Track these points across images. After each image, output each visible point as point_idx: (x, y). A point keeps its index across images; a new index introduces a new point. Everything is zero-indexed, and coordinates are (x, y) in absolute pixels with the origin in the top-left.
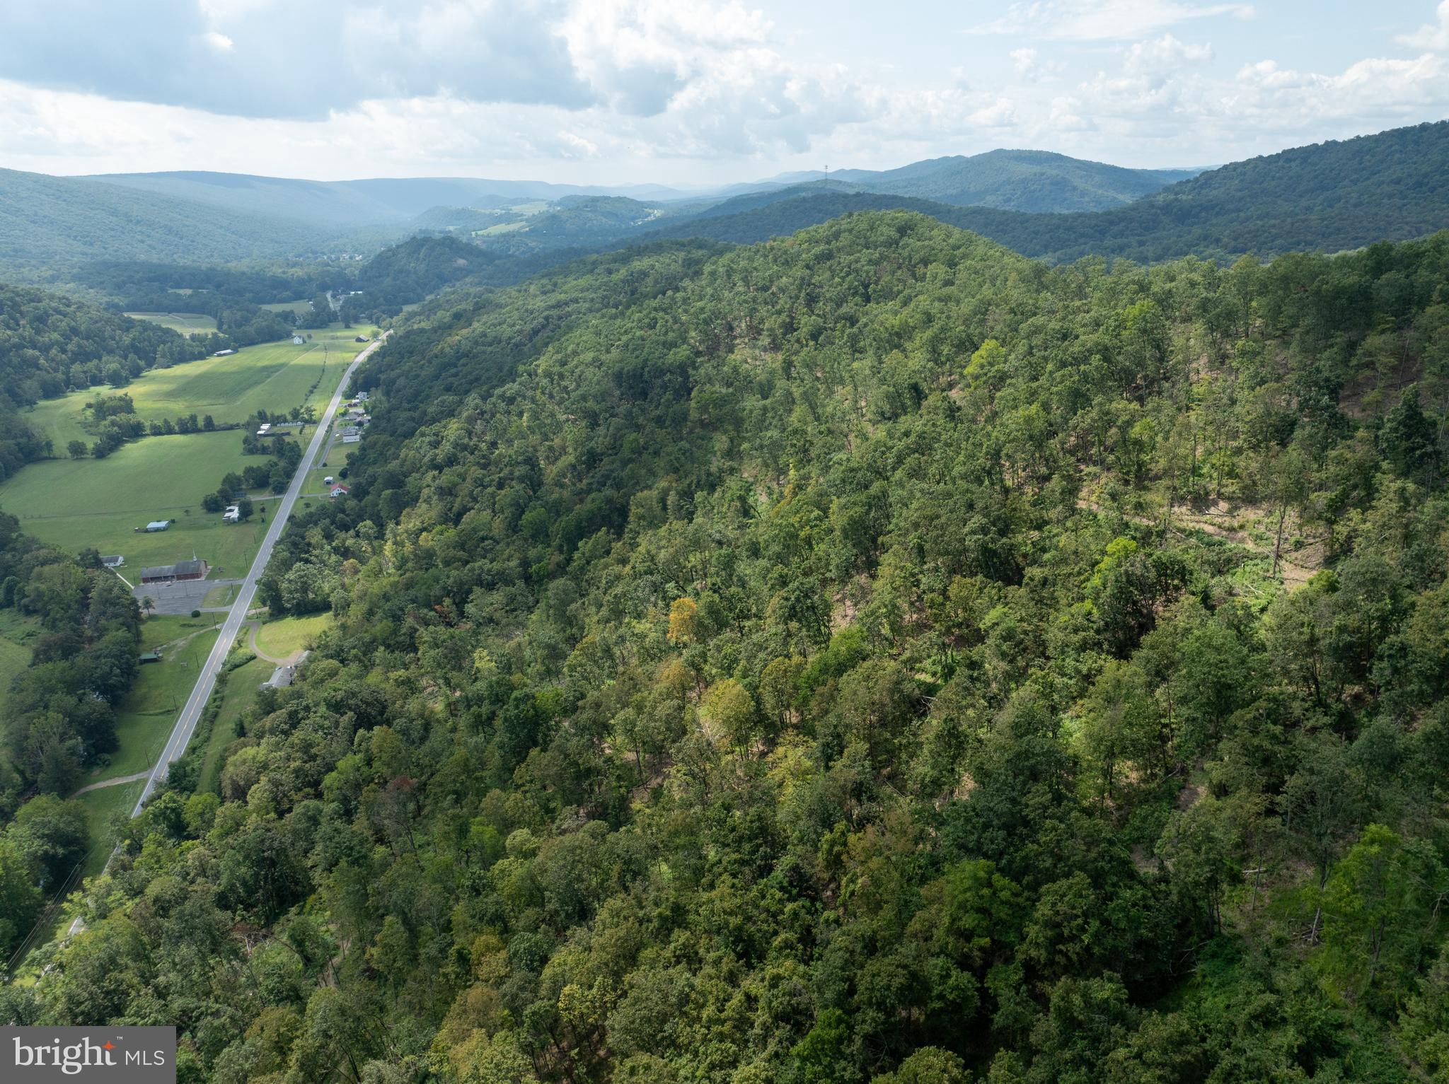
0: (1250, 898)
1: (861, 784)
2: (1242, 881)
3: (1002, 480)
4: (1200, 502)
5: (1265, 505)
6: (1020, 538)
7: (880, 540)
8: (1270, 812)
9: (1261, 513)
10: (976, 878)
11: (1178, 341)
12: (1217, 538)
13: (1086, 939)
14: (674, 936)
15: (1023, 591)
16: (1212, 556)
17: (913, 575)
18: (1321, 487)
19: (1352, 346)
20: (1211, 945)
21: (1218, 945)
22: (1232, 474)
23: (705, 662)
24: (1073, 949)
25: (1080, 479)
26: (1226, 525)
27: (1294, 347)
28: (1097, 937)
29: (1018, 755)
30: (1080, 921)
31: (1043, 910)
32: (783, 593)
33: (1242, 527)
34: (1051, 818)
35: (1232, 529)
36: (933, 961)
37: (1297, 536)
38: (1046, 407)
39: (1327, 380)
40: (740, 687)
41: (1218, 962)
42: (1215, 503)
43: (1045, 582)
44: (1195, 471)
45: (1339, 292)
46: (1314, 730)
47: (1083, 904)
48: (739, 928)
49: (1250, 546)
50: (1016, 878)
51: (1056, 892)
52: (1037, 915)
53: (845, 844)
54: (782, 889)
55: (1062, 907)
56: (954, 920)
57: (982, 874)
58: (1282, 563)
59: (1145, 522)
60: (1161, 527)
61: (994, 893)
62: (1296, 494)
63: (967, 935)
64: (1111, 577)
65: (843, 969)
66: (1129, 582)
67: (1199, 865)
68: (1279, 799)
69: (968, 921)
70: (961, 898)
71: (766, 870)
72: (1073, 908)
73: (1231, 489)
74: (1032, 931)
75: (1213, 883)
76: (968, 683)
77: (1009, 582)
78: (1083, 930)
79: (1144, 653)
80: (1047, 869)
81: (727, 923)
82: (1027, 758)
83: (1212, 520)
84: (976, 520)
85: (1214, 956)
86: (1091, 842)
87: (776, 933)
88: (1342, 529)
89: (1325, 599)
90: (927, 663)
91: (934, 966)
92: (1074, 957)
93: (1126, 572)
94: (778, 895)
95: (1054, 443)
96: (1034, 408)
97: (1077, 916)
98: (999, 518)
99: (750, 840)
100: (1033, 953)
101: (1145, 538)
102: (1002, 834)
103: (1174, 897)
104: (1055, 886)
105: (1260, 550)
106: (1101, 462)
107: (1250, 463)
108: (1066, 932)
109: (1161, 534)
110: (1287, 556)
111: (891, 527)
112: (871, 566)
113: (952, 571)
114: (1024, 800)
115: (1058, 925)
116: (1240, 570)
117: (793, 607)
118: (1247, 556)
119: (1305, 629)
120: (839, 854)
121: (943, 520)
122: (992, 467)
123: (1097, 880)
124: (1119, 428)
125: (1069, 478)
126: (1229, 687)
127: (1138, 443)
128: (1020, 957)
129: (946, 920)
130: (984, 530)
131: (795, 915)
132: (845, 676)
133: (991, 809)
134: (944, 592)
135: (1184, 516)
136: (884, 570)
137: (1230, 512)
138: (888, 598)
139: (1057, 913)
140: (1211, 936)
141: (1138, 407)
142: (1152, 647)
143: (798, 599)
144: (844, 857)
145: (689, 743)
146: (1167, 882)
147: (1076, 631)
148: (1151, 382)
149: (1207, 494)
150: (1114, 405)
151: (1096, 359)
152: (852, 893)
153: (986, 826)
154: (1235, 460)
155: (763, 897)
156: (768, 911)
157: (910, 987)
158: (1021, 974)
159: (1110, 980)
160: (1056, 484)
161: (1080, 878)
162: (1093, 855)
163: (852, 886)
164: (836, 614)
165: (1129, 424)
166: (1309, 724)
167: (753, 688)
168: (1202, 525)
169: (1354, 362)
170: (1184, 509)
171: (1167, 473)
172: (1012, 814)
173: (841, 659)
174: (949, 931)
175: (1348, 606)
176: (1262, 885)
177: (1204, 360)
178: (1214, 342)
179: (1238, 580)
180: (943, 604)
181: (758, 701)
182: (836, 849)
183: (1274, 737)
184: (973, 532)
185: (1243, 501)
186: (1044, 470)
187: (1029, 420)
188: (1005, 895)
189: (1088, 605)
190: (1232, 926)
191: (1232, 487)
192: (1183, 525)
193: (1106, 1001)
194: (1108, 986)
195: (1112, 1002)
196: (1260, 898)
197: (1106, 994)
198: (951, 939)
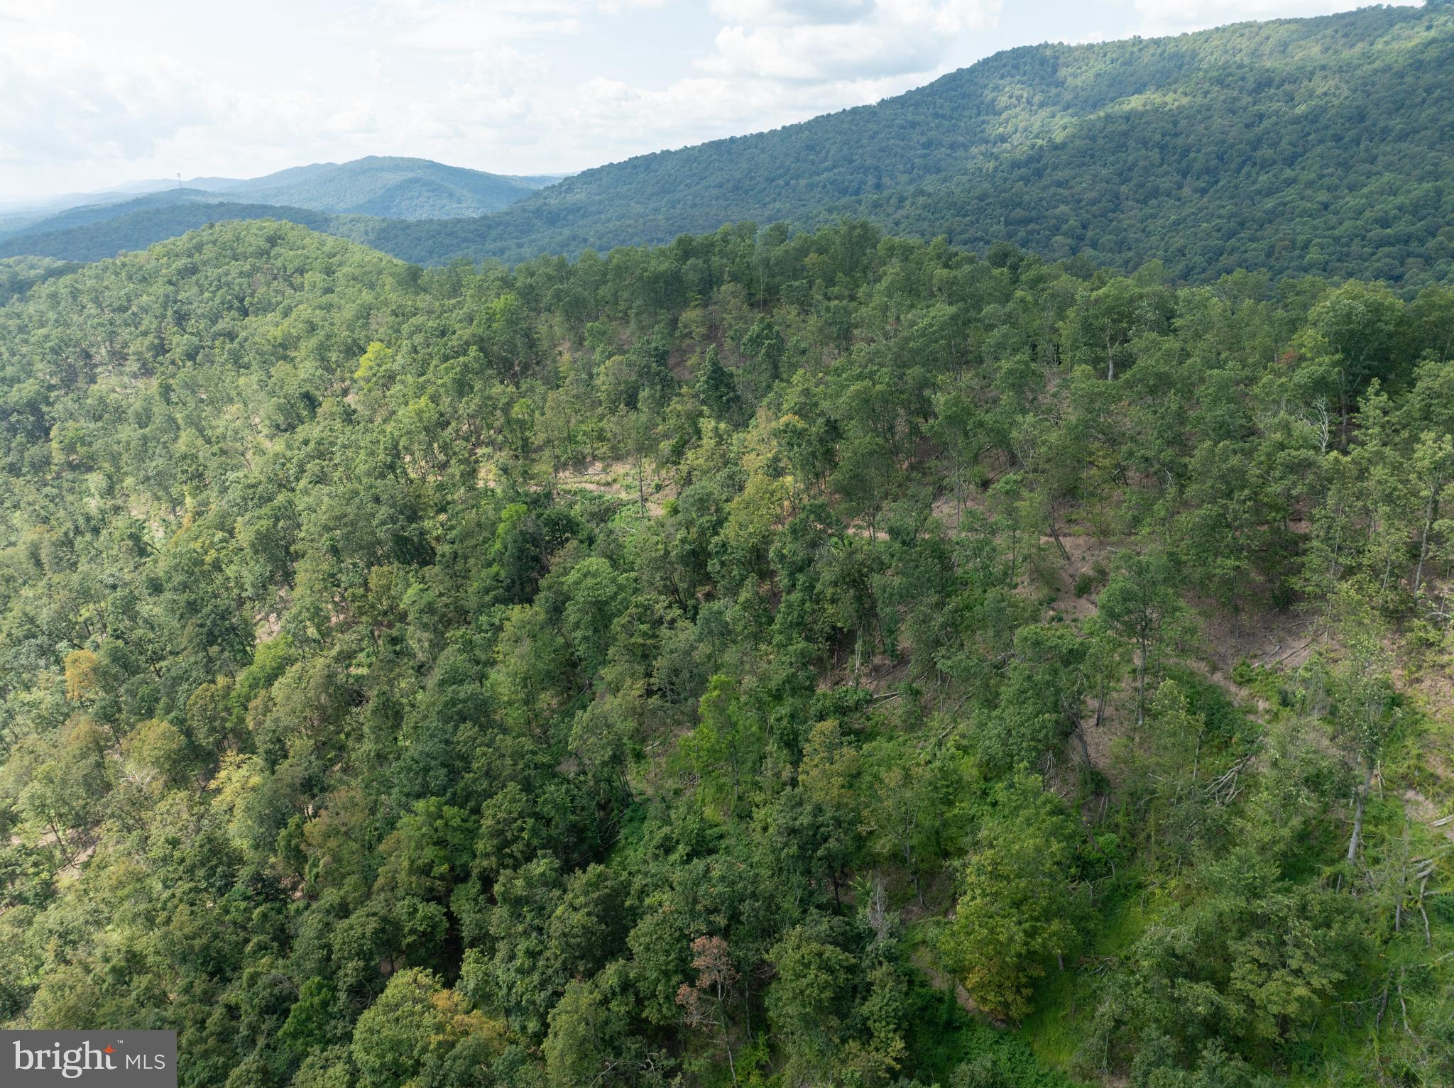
0: (652, 768)
1: (310, 778)
2: (645, 757)
3: (406, 473)
4: (579, 463)
5: (630, 459)
6: (427, 524)
7: (292, 549)
8: (649, 693)
9: (628, 467)
10: (429, 814)
11: (542, 328)
12: (596, 494)
13: (526, 836)
15: (437, 569)
16: (594, 509)
17: (333, 576)
18: (666, 436)
19: (674, 322)
20: (628, 813)
21: (633, 811)
22: (601, 437)
23: (120, 710)
24: (516, 848)
25: (477, 462)
26: (603, 481)
27: (633, 325)
28: (534, 832)
29: (446, 704)
30: (519, 822)
31: (487, 822)
32: (196, 620)
33: (615, 481)
34: (480, 746)
35: (608, 484)
36: (399, 904)
37: (657, 481)
38: (435, 399)
39: (656, 349)
40: (165, 724)
41: (635, 824)
42: (591, 464)
43: (455, 556)
44: (571, 438)
45: (657, 277)
46: (673, 621)
47: (518, 807)
48: (206, 948)
49: (624, 496)
50: (462, 805)
51: (495, 805)
52: (483, 830)
53: (302, 834)
54: (246, 898)
55: (501, 815)
56: (412, 862)
57: (433, 810)
58: (648, 504)
59: (534, 488)
60: (549, 491)
61: (447, 824)
62: (646, 447)
63: (426, 871)
64: (510, 539)
65: (319, 938)
66: (525, 541)
67: (602, 748)
68: (652, 680)
69: (426, 857)
70: (417, 836)
71: (229, 885)
72: (511, 812)
73: (602, 450)
74: (480, 846)
75: (617, 759)
76: (392, 656)
77: (424, 563)
78: (523, 829)
79: (542, 595)
80: (485, 790)
81: (191, 947)
82: (454, 705)
83: (590, 481)
84: (384, 512)
85: (631, 820)
86: (517, 757)
87: (247, 941)
88: (684, 468)
89: (671, 520)
90: (362, 656)
91: (401, 908)
92: (519, 855)
93: (521, 532)
94: (243, 905)
95: (448, 433)
96: (423, 401)
97: (515, 820)
98: (405, 505)
99: (203, 865)
100: (485, 863)
101: (535, 502)
102: (444, 771)
103: (592, 783)
104: (494, 801)
105: (630, 497)
106: (491, 443)
108: (509, 835)
109: (548, 496)
110: (651, 498)
111: (302, 535)
112: (288, 578)
113: (370, 565)
115: (501, 832)
116: (617, 516)
117: (210, 633)
118: (623, 504)
119: (660, 546)
120: (297, 846)
121: (352, 517)
122: (392, 462)
123: (527, 787)
124: (502, 410)
125: (465, 461)
126: (607, 603)
127: (523, 424)
128: (475, 872)
129: (406, 864)
130: (393, 520)
131: (265, 916)
132: (276, 684)
133: (428, 755)
134: (365, 584)
135: (568, 480)
136: (300, 578)
137: (604, 470)
138: (308, 600)
139: (499, 822)
140: (627, 806)
141: (514, 389)
142: (549, 588)
143: (214, 622)
144: (303, 847)
145: (119, 794)
146: (585, 773)
147: (487, 591)
148: (525, 367)
149: (584, 458)
150: (494, 390)
151: (473, 351)
152: (317, 876)
153: (427, 770)
154: (601, 425)
155: (227, 912)
156: (235, 923)
157: (383, 930)
158: (478, 886)
159: (544, 857)
160: (455, 469)
161: (512, 787)
162: (520, 766)
163: (315, 870)
164: (261, 632)
165: (509, 405)
166: (668, 618)
167: (180, 722)
168: (584, 485)
169: (677, 334)
170: (567, 473)
171: (549, 442)
172: (447, 753)
173: (268, 670)
174: (411, 872)
175: (689, 525)
176: (659, 755)
177: (567, 345)
178: (573, 328)
179: (617, 524)
180: (364, 596)
181: (189, 733)
182: (293, 842)
183: (644, 634)
184: (383, 523)
185: (613, 459)
186: (442, 457)
187: (419, 413)
188: (456, 822)
189: (495, 568)
190: (642, 793)
191: (604, 449)
192: (567, 487)
193: (543, 874)
194: (543, 862)
195: (548, 873)
196: (659, 765)
197: (541, 870)
198: (414, 878)
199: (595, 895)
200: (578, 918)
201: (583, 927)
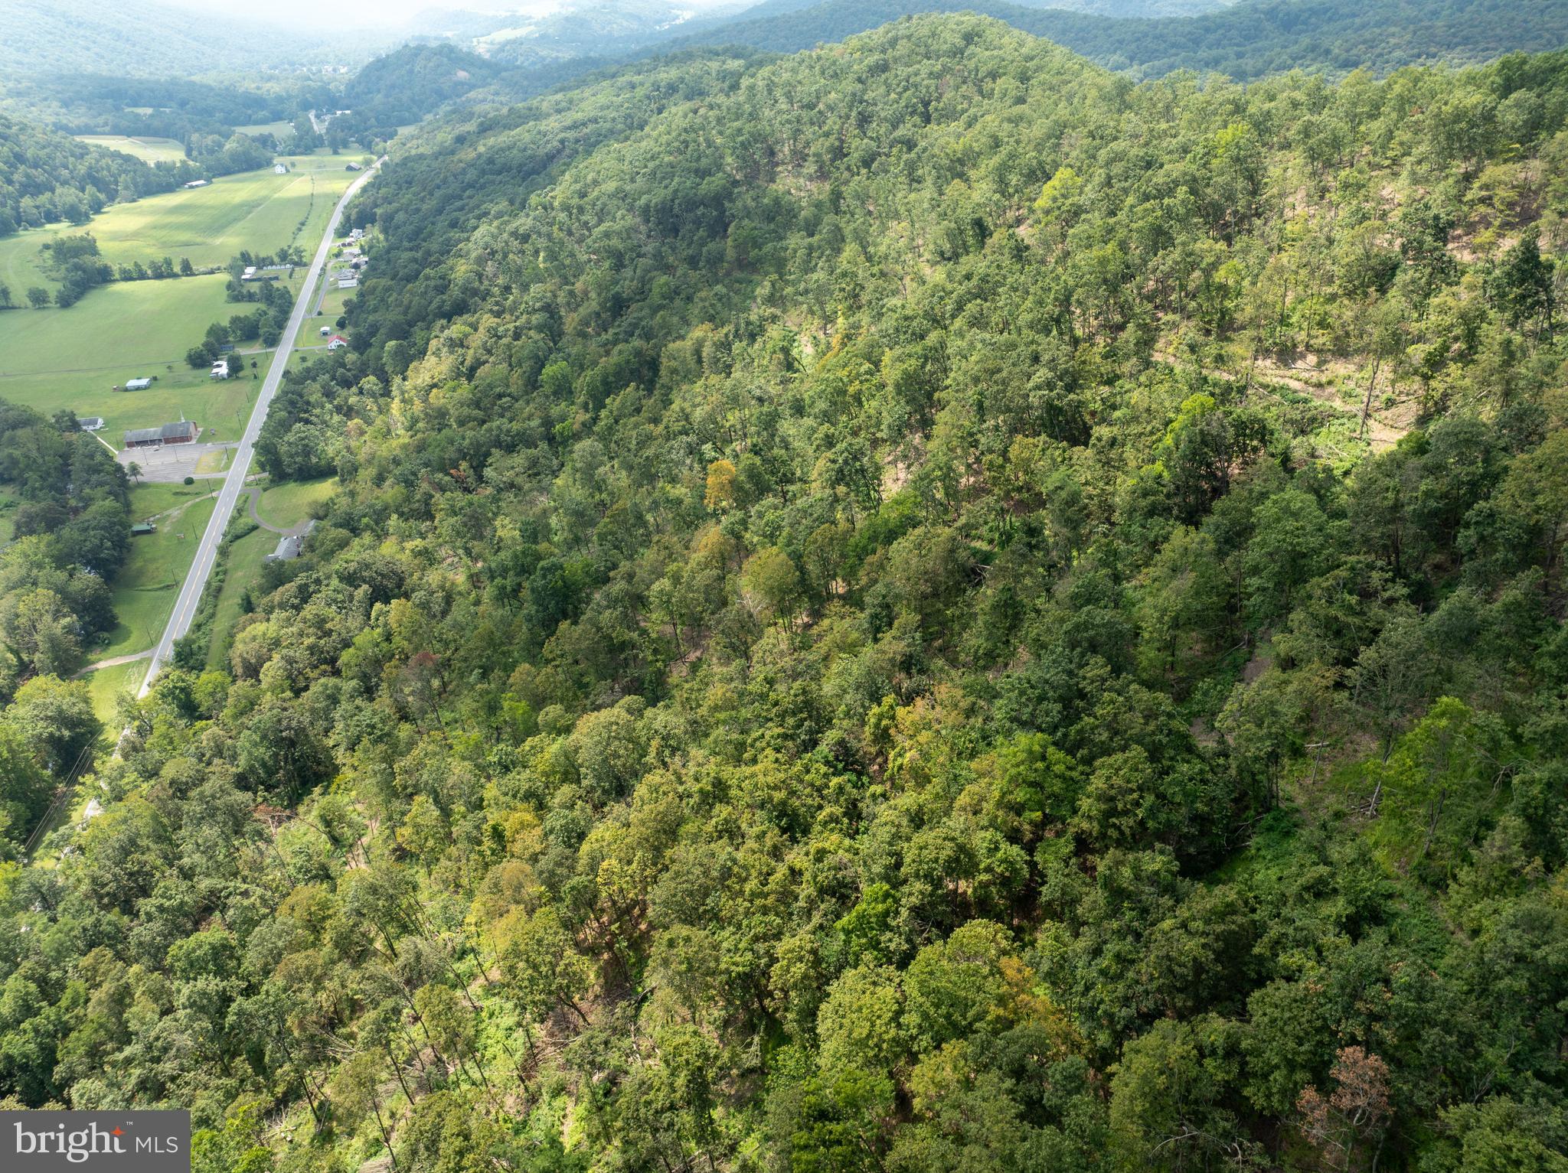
0: (1311, 772)
1: (911, 656)
2: (1304, 755)
3: (1072, 330)
4: (1286, 355)
5: (1357, 359)
6: (1088, 394)
7: (936, 395)
8: (1339, 686)
9: (1352, 367)
10: (1030, 752)
11: (1274, 172)
12: (1302, 395)
13: (1140, 813)
14: (715, 811)
15: (1089, 452)
16: (1296, 415)
17: (971, 435)
18: (1420, 339)
19: (1468, 178)
20: (1268, 818)
21: (1275, 819)
22: (1322, 324)
23: (746, 529)
24: (1126, 822)
25: (1158, 329)
26: (1314, 380)
27: (1404, 180)
28: (1152, 812)
29: (1077, 627)
30: (1135, 795)
31: (1097, 783)
32: (830, 455)
33: (1330, 383)
34: (1110, 690)
35: (1319, 385)
36: (983, 834)
37: (1389, 394)
38: (1123, 246)
39: (1436, 218)
40: (783, 556)
41: (1274, 835)
42: (1303, 356)
43: (1113, 442)
44: (1284, 320)
45: (1459, 115)
46: (1391, 601)
47: (1139, 778)
48: (784, 803)
49: (1338, 404)
50: (1071, 752)
51: (1111, 766)
52: (1090, 788)
53: (893, 718)
54: (827, 763)
55: (1117, 781)
56: (1003, 795)
57: (1036, 748)
58: (1371, 422)
59: (1225, 376)
60: (1243, 382)
61: (1048, 768)
62: (1394, 345)
63: (1018, 809)
64: (1184, 436)
65: (890, 844)
66: (1204, 443)
67: (1261, 739)
68: (1349, 672)
69: (1020, 795)
70: (1013, 771)
71: (812, 744)
72: (1129, 782)
73: (1321, 341)
74: (1085, 804)
75: (1274, 757)
76: (1025, 550)
77: (1074, 442)
78: (1137, 804)
79: (1214, 519)
80: (1103, 743)
81: (771, 799)
82: (1086, 630)
83: (1299, 376)
84: (1042, 374)
85: (1270, 829)
86: (1150, 715)
87: (820, 807)
88: (1438, 385)
89: (1415, 462)
90: (984, 530)
91: (981, 840)
92: (1127, 831)
93: (1201, 431)
94: (823, 769)
95: (1129, 289)
96: (1111, 247)
97: (1132, 791)
98: (1066, 371)
99: (794, 714)
100: (1085, 825)
101: (1224, 394)
102: (1058, 706)
103: (1233, 772)
104: (1111, 760)
105: (1348, 408)
106: (1181, 309)
107: (1346, 311)
108: (1120, 806)
109: (1242, 390)
110: (1376, 415)
111: (948, 382)
112: (926, 424)
113: (1014, 430)
114: (1081, 673)
115: (1112, 799)
116: (1324, 430)
117: (841, 471)
118: (1333, 415)
119: (1390, 495)
120: (886, 729)
121: (1004, 374)
122: (1060, 315)
123: (1154, 754)
124: (1203, 270)
125: (1145, 327)
126: (1304, 556)
127: (1223, 289)
128: (1072, 830)
129: (997, 794)
130: (1050, 385)
131: (841, 789)
132: (895, 544)
133: (1046, 682)
134: (1004, 454)
135: (1268, 371)
136: (938, 430)
137: (1318, 367)
138: (943, 459)
139: (1112, 786)
140: (1268, 810)
141: (1225, 247)
142: (1223, 514)
143: (846, 462)
144: (892, 731)
145: (730, 613)
146: (1227, 756)
147: (1145, 495)
148: (1241, 219)
149: (1295, 346)
150: (1199, 245)
151: (1182, 191)
152: (900, 767)
153: (1041, 699)
154: (1328, 308)
155: (808, 772)
156: (812, 785)
157: (957, 860)
158: (1071, 847)
159: (1162, 852)
160: (1130, 334)
161: (1137, 752)
162: (1151, 728)
163: (900, 760)
164: (887, 477)
165: (1214, 266)
166: (1387, 595)
167: (797, 557)
168: (1287, 381)
169: (1469, 196)
170: (1268, 362)
171: (1253, 322)
172: (1069, 687)
173: (891, 525)
174: (999, 804)
175: (1436, 470)
176: (1323, 759)
177: (1301, 194)
178: (1314, 173)
179: (1322, 441)
180: (1002, 467)
181: (801, 569)
182: (884, 722)
183: (1350, 610)
184: (1038, 388)
185: (1333, 353)
186: (1118, 318)
187: (1103, 262)
188: (1059, 768)
189: (1159, 466)
190: (1290, 800)
191: (1322, 339)
192: (1267, 380)
193: (1157, 873)
194: (1160, 858)
195: (1163, 874)
196: (1321, 772)
197: (1157, 867)
198: (1000, 813)
199: (1219, 928)
200: (1191, 945)
201: (1195, 959)
